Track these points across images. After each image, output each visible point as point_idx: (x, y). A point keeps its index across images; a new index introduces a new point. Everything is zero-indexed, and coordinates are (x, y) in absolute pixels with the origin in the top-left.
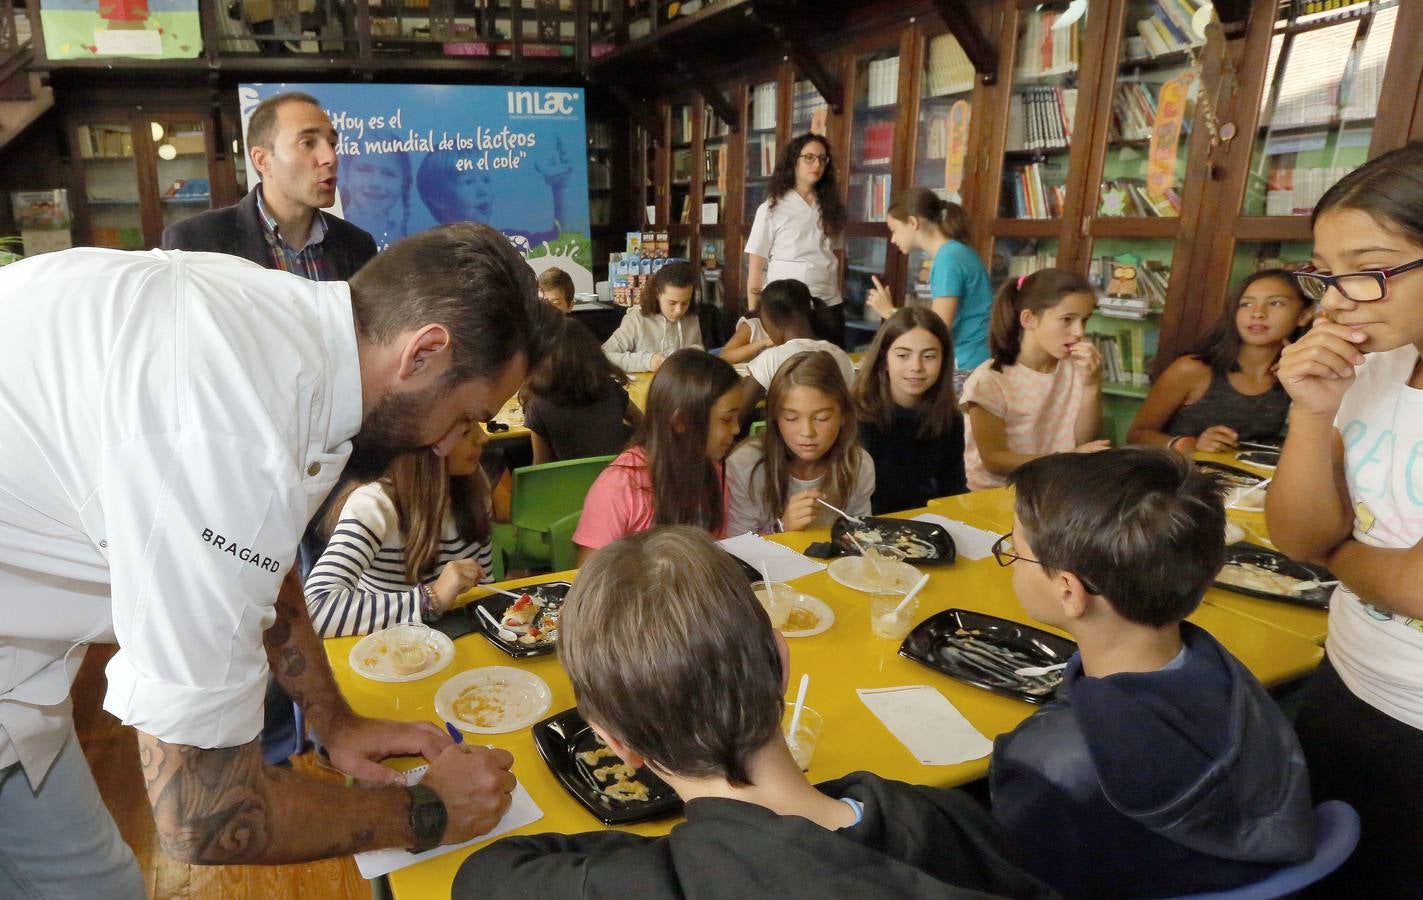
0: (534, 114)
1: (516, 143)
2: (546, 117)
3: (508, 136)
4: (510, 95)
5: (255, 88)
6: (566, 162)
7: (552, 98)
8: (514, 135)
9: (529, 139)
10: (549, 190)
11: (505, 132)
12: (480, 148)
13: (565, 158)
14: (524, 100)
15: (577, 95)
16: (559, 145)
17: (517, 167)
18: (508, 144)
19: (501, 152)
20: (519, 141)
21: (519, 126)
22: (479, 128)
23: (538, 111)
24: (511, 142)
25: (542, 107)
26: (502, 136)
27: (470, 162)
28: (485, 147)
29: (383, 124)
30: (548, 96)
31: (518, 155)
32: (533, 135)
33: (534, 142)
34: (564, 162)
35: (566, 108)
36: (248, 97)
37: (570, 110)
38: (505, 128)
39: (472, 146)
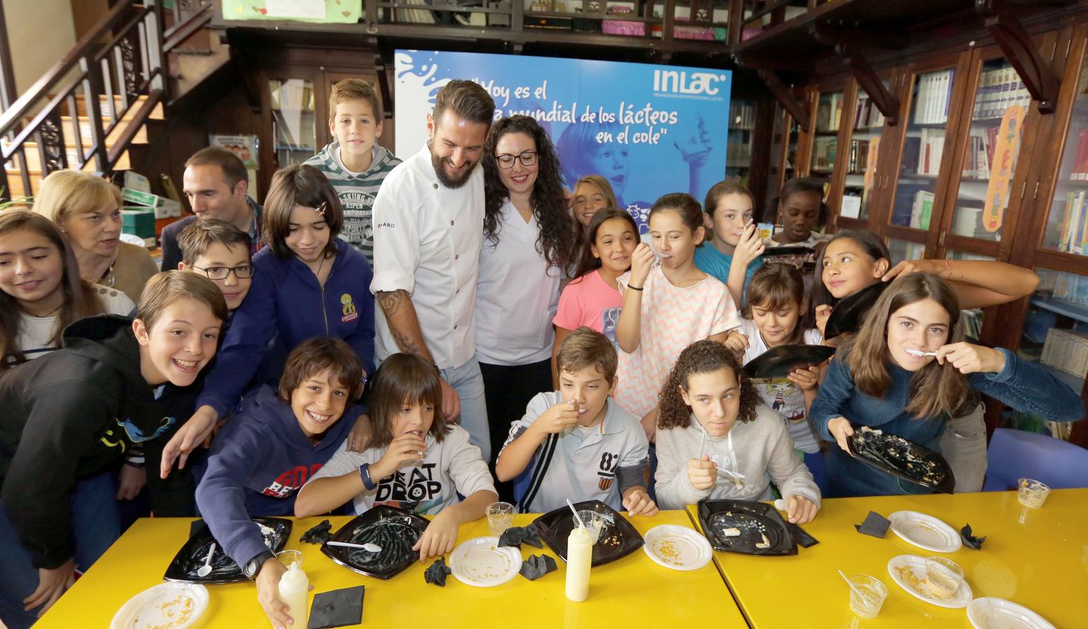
0: (678, 93)
1: (657, 120)
2: (692, 97)
3: (650, 113)
4: (657, 73)
5: (411, 55)
6: (708, 141)
7: (698, 79)
8: (657, 113)
9: (671, 117)
10: (685, 168)
11: (648, 109)
12: (622, 123)
13: (706, 137)
14: (670, 79)
15: (724, 77)
16: (701, 124)
17: (656, 143)
18: (650, 121)
19: (642, 128)
20: (661, 118)
21: (661, 104)
22: (623, 104)
23: (683, 90)
24: (653, 118)
25: (687, 87)
26: (645, 112)
27: (610, 135)
28: (626, 121)
29: (528, 94)
30: (694, 76)
31: (660, 132)
32: (676, 113)
33: (675, 120)
34: (704, 141)
35: (712, 88)
36: (403, 62)
37: (716, 91)
38: (649, 105)
39: (614, 120)
